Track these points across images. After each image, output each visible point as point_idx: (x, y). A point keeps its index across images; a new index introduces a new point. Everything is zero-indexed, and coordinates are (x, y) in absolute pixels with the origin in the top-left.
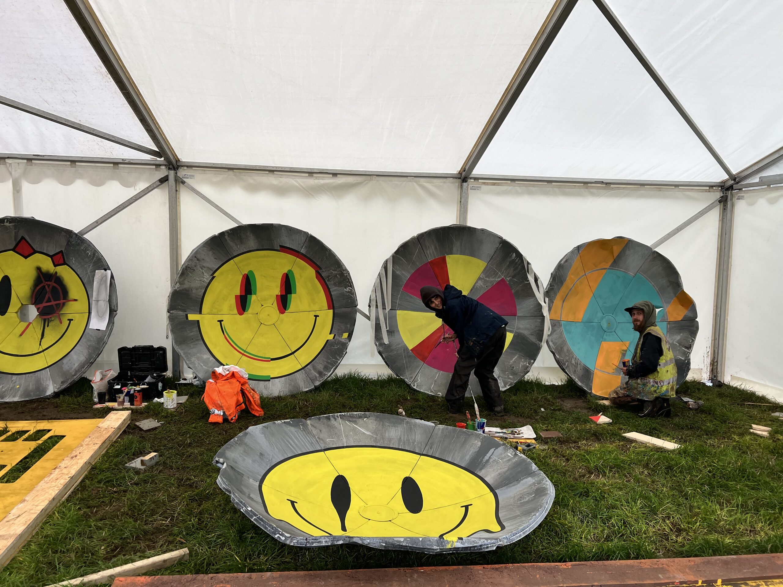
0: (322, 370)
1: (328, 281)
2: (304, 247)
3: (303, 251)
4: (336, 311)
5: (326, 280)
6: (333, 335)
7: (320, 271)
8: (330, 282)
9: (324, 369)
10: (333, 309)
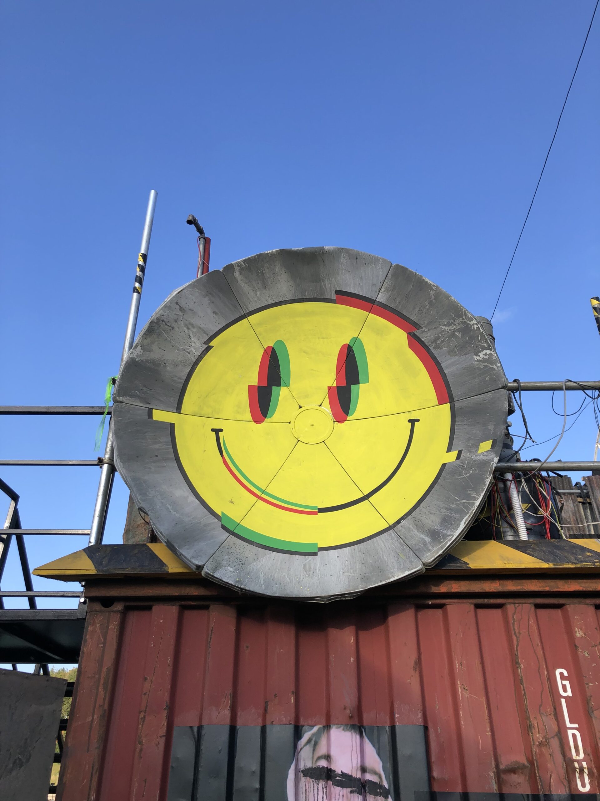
0: (436, 527)
1: (436, 347)
2: (382, 290)
3: (381, 298)
4: (457, 405)
5: (431, 348)
6: (456, 452)
7: (418, 332)
8: (439, 351)
9: (441, 524)
10: (451, 400)
